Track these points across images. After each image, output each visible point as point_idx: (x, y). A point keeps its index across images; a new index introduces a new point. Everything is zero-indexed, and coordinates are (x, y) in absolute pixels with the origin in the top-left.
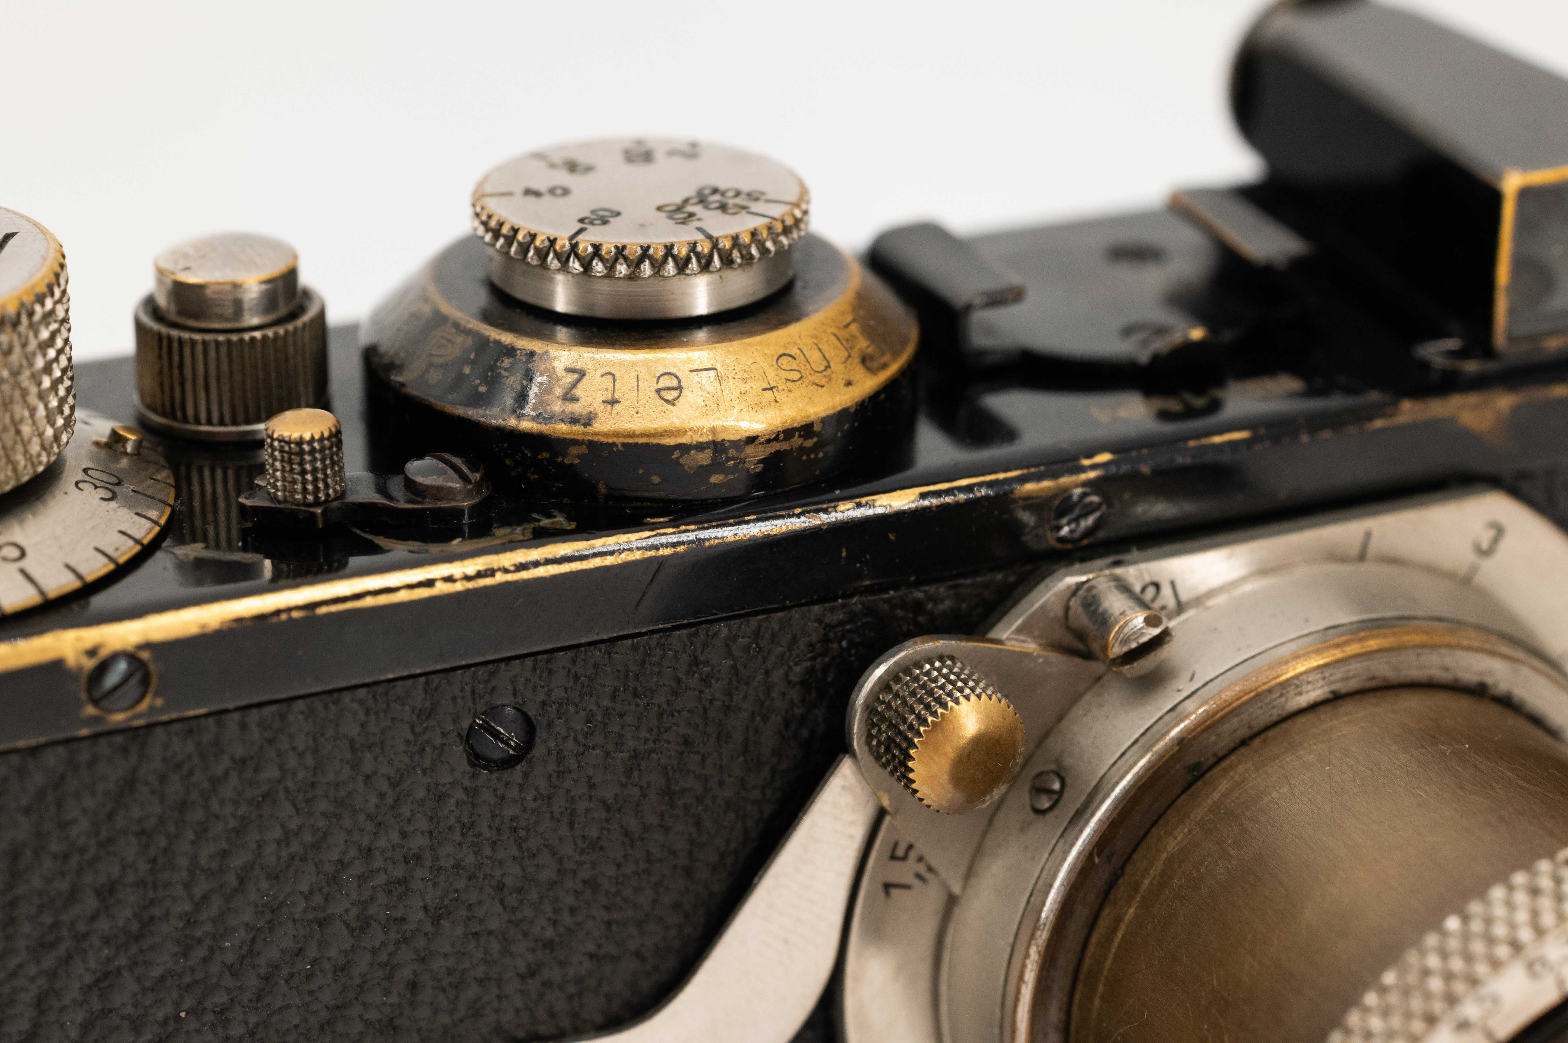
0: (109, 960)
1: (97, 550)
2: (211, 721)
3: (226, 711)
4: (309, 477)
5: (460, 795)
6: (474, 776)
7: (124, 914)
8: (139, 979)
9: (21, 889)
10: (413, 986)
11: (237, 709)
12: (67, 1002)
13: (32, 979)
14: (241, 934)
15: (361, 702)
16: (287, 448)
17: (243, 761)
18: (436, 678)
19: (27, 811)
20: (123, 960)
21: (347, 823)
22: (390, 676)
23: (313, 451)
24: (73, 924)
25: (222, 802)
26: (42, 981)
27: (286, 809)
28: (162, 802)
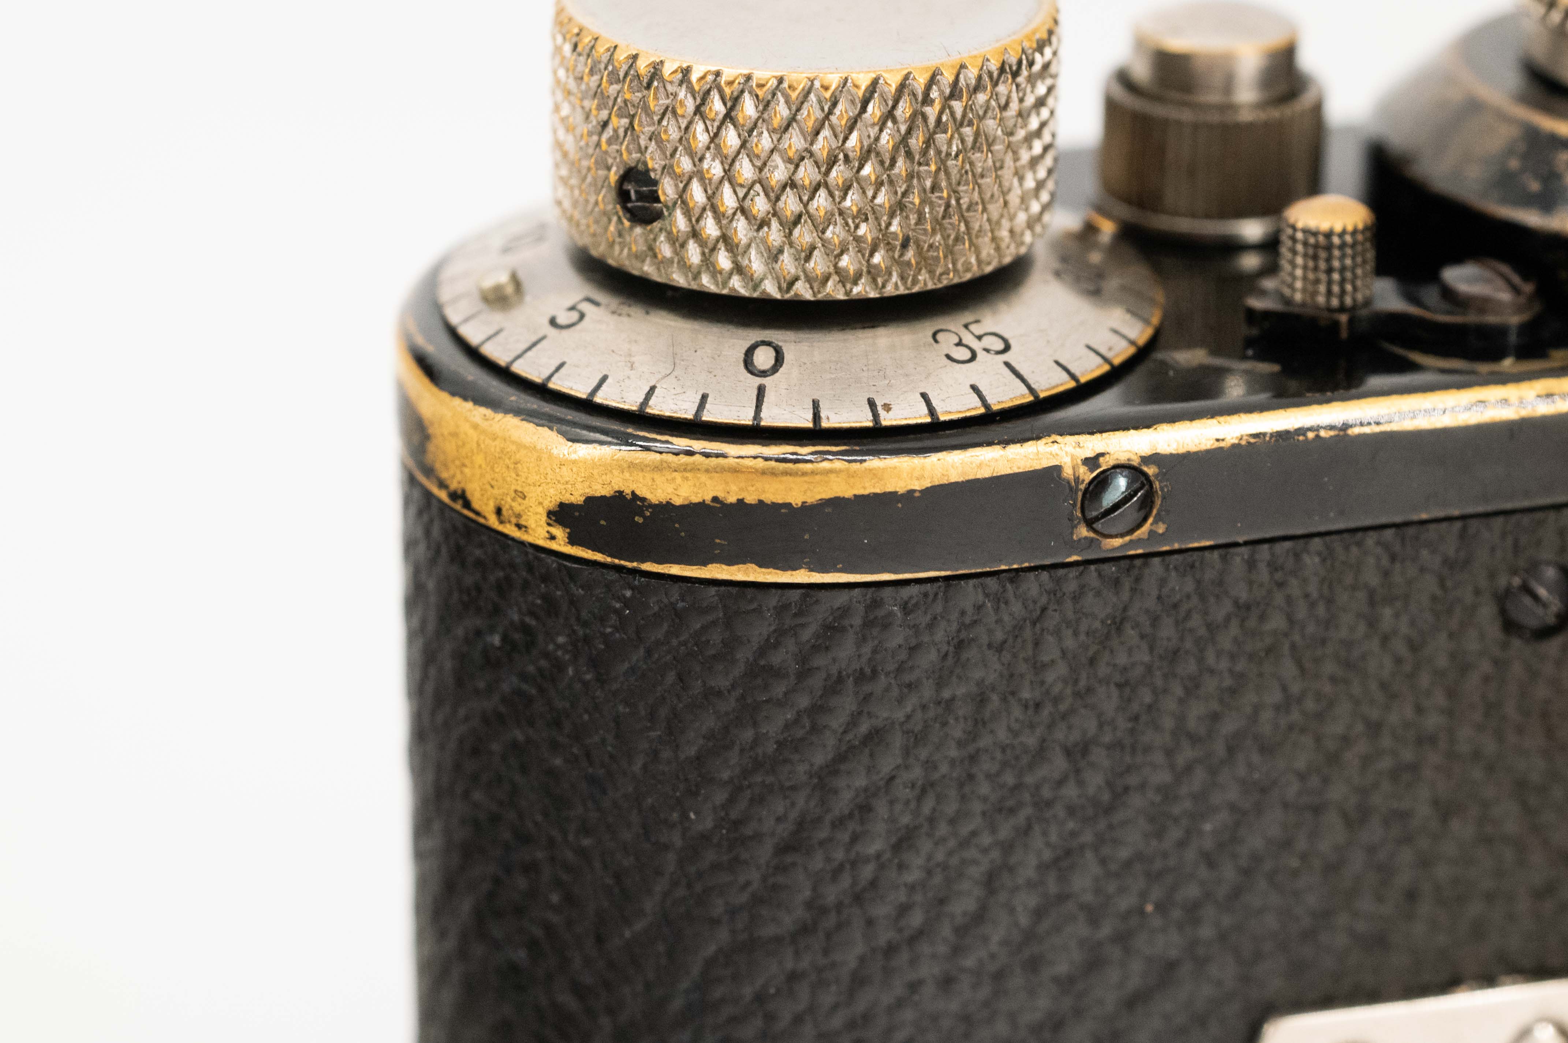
0: (1073, 834)
1: (1089, 347)
2: (1216, 554)
3: (1236, 545)
4: (1336, 276)
5: (1486, 666)
6: (1505, 646)
7: (1095, 780)
8: (1103, 862)
9: (985, 742)
10: (1411, 896)
11: (1246, 543)
12: (1020, 881)
13: (985, 851)
14: (1223, 817)
15: (1386, 546)
16: (1312, 240)
17: (1248, 607)
18: (1474, 524)
19: (1000, 648)
20: (1087, 837)
21: (1356, 689)
22: (1424, 516)
23: (1343, 246)
24: (1038, 787)
25: (1219, 654)
26: (995, 854)
27: (1288, 669)
28: (1151, 649)
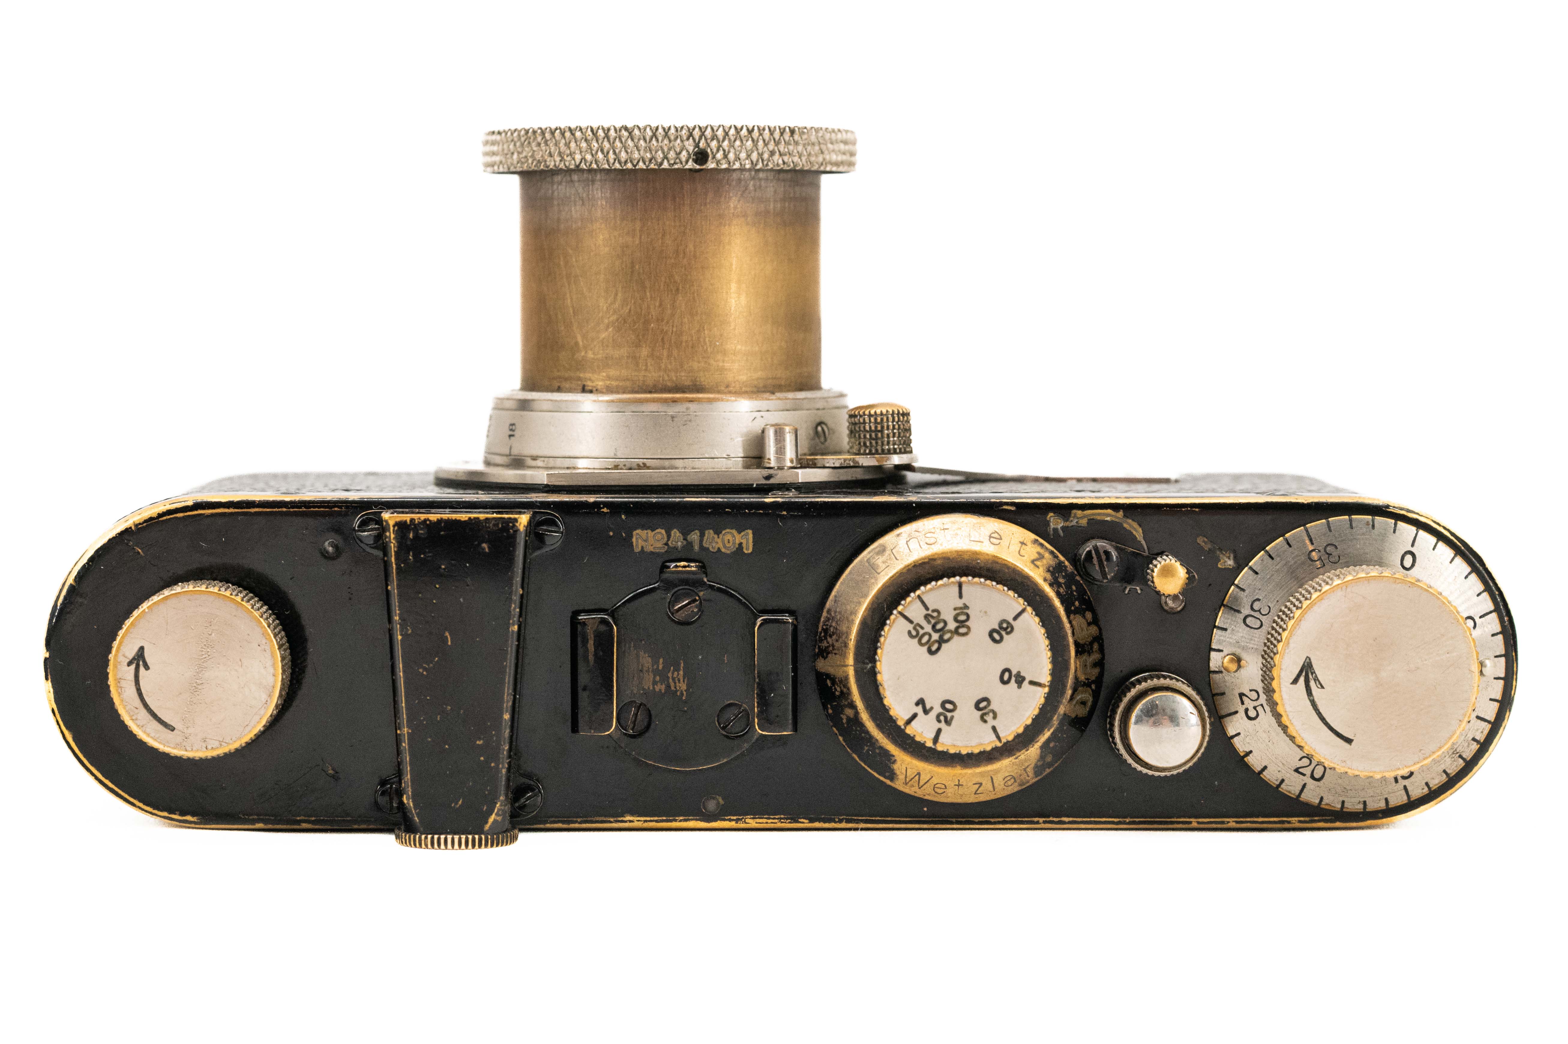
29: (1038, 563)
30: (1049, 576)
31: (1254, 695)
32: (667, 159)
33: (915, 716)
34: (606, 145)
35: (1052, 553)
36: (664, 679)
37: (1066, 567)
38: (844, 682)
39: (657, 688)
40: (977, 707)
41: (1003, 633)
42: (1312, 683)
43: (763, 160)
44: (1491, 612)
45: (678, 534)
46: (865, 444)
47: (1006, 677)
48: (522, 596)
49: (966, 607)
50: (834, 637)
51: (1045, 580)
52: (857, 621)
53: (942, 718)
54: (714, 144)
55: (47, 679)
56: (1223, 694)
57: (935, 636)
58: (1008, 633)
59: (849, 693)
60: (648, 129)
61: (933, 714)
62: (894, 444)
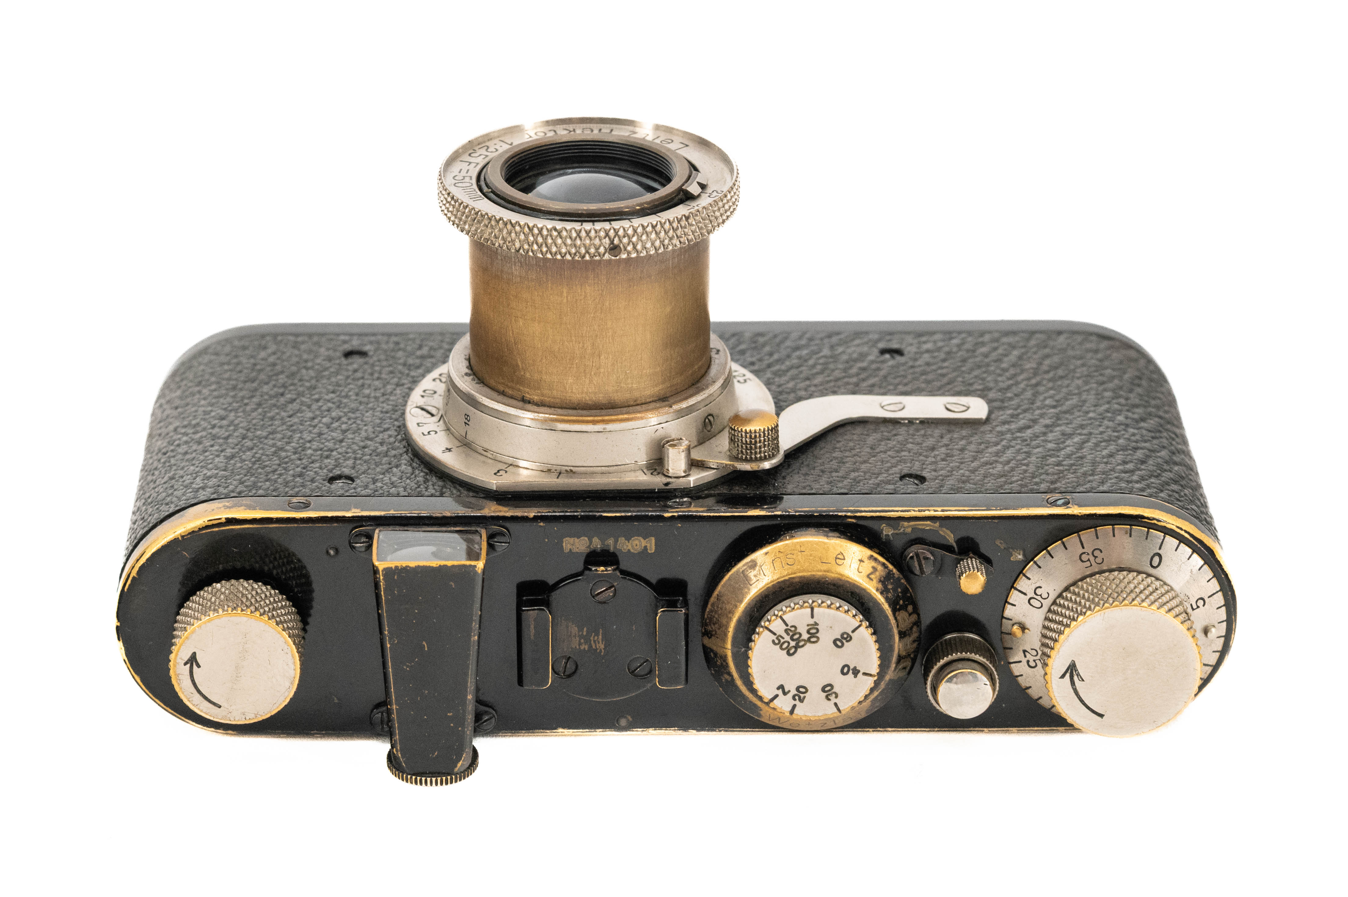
29: (872, 576)
30: (880, 586)
31: (1034, 653)
32: (588, 253)
33: (777, 696)
34: (540, 240)
35: (883, 564)
36: (587, 641)
37: (894, 574)
38: (724, 658)
39: (582, 648)
40: (823, 690)
41: (844, 641)
42: (1075, 678)
43: (664, 245)
44: (1217, 592)
45: (598, 540)
46: (742, 452)
47: (846, 669)
48: (481, 616)
49: (816, 624)
50: (717, 626)
51: (877, 590)
52: (735, 620)
53: (797, 698)
54: (625, 240)
55: (119, 640)
56: (1011, 649)
57: (793, 644)
58: (847, 641)
59: (727, 666)
60: (573, 231)
61: (790, 695)
62: (765, 452)
